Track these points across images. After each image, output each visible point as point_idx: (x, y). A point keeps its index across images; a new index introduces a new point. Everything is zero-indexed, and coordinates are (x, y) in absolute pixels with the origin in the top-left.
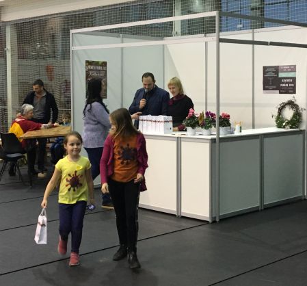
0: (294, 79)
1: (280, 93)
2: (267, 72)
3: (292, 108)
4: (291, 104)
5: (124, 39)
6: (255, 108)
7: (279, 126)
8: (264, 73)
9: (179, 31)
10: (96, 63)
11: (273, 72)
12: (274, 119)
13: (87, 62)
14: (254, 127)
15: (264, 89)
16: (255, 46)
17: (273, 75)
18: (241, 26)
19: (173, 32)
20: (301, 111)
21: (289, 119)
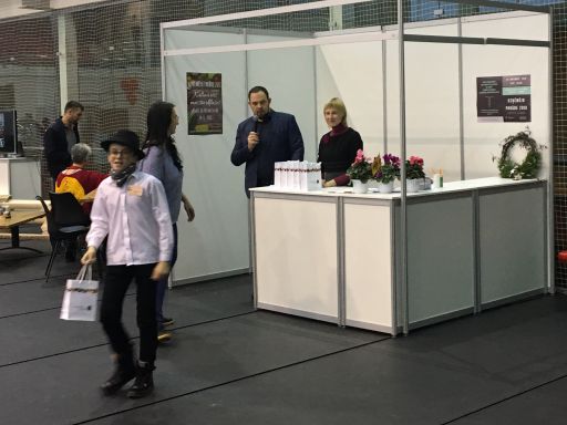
0: (528, 98)
1: (505, 121)
2: (484, 87)
3: (525, 145)
4: (523, 138)
5: (250, 37)
6: (466, 147)
7: (505, 174)
8: (479, 88)
9: (340, 23)
10: (204, 77)
11: (494, 87)
12: (496, 164)
13: (189, 75)
14: (463, 179)
15: (480, 114)
16: (463, 45)
17: (493, 91)
20: (539, 151)
21: (521, 163)
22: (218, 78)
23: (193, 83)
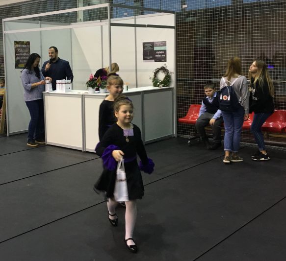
0: (165, 51)
1: (155, 61)
2: (146, 47)
3: (164, 72)
4: (163, 69)
5: (42, 25)
6: (138, 73)
7: (155, 85)
8: (144, 47)
9: (82, 18)
10: (22, 43)
11: (150, 47)
12: (151, 80)
13: (15, 42)
14: (137, 87)
15: (144, 59)
16: (137, 28)
17: (150, 49)
18: (127, 14)
19: (78, 19)
20: (170, 74)
21: (162, 80)
22: (28, 43)
23: (17, 45)
